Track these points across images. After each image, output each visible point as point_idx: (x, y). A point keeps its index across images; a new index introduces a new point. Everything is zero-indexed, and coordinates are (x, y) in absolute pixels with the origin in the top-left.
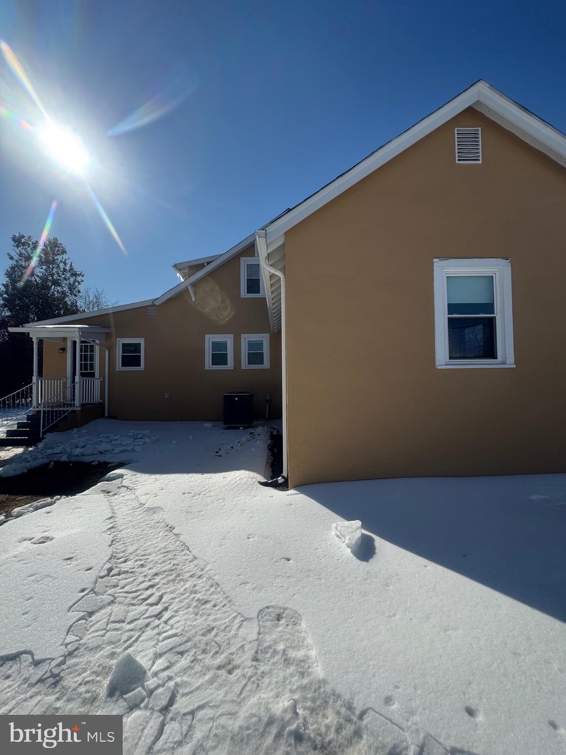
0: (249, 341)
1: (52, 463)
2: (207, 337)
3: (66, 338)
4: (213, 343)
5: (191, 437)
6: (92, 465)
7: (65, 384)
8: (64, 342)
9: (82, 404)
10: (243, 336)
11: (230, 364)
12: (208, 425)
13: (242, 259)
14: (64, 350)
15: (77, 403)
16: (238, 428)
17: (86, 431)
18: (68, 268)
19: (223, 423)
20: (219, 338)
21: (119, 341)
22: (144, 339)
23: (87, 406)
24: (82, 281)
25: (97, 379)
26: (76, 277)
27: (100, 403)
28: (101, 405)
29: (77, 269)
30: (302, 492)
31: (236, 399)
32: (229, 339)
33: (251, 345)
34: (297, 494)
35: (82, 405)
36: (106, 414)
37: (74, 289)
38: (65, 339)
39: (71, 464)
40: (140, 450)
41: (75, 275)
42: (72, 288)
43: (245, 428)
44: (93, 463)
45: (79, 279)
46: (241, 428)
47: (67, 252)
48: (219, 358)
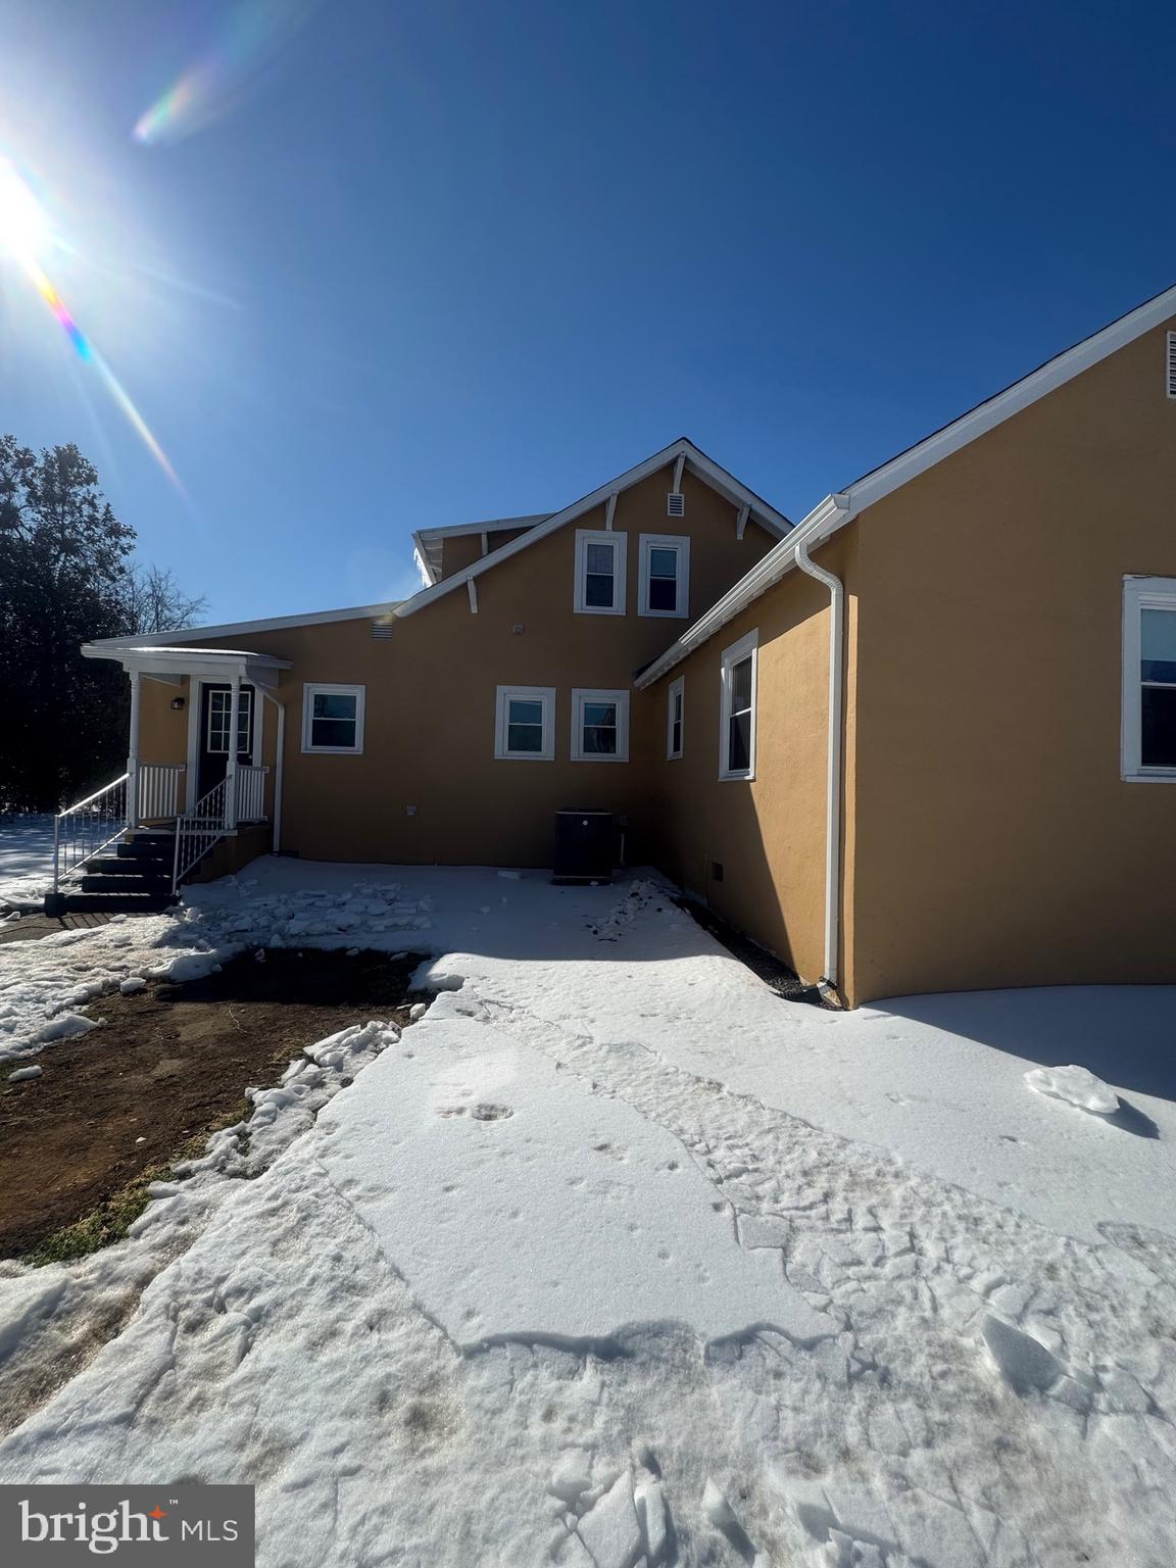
0: (586, 704)
1: (262, 950)
2: (501, 689)
3: (189, 676)
4: (512, 704)
5: (505, 900)
6: (350, 957)
7: (183, 777)
8: (182, 684)
9: (238, 824)
10: (576, 692)
11: (547, 751)
12: (512, 875)
13: (580, 534)
14: (182, 702)
15: (229, 819)
16: (586, 883)
17: (255, 882)
18: (99, 515)
19: (552, 871)
20: (525, 694)
21: (309, 688)
22: (364, 687)
23: (248, 828)
24: (130, 547)
25: (256, 769)
26: (116, 537)
27: (262, 823)
28: (266, 826)
29: (121, 518)
30: (895, 1012)
31: (585, 823)
32: (546, 697)
33: (591, 712)
34: (878, 1017)
35: (240, 825)
36: (276, 846)
37: (111, 564)
38: (185, 679)
39: (300, 955)
40: (428, 925)
41: (115, 531)
42: (104, 559)
43: (602, 883)
44: (348, 953)
45: (124, 541)
46: (593, 883)
47: (98, 480)
48: (525, 737)
